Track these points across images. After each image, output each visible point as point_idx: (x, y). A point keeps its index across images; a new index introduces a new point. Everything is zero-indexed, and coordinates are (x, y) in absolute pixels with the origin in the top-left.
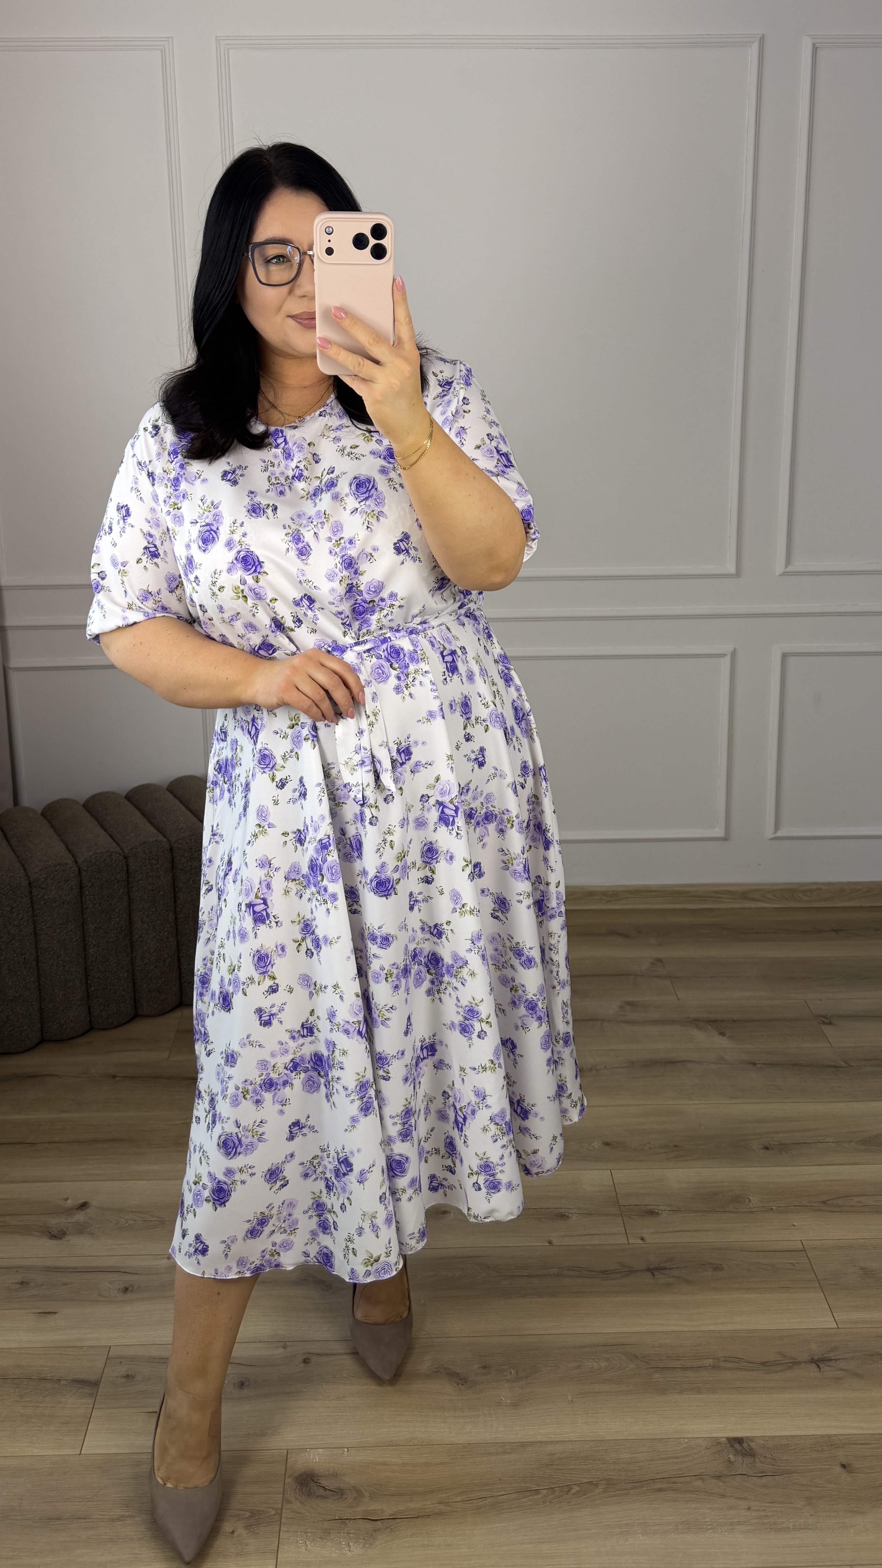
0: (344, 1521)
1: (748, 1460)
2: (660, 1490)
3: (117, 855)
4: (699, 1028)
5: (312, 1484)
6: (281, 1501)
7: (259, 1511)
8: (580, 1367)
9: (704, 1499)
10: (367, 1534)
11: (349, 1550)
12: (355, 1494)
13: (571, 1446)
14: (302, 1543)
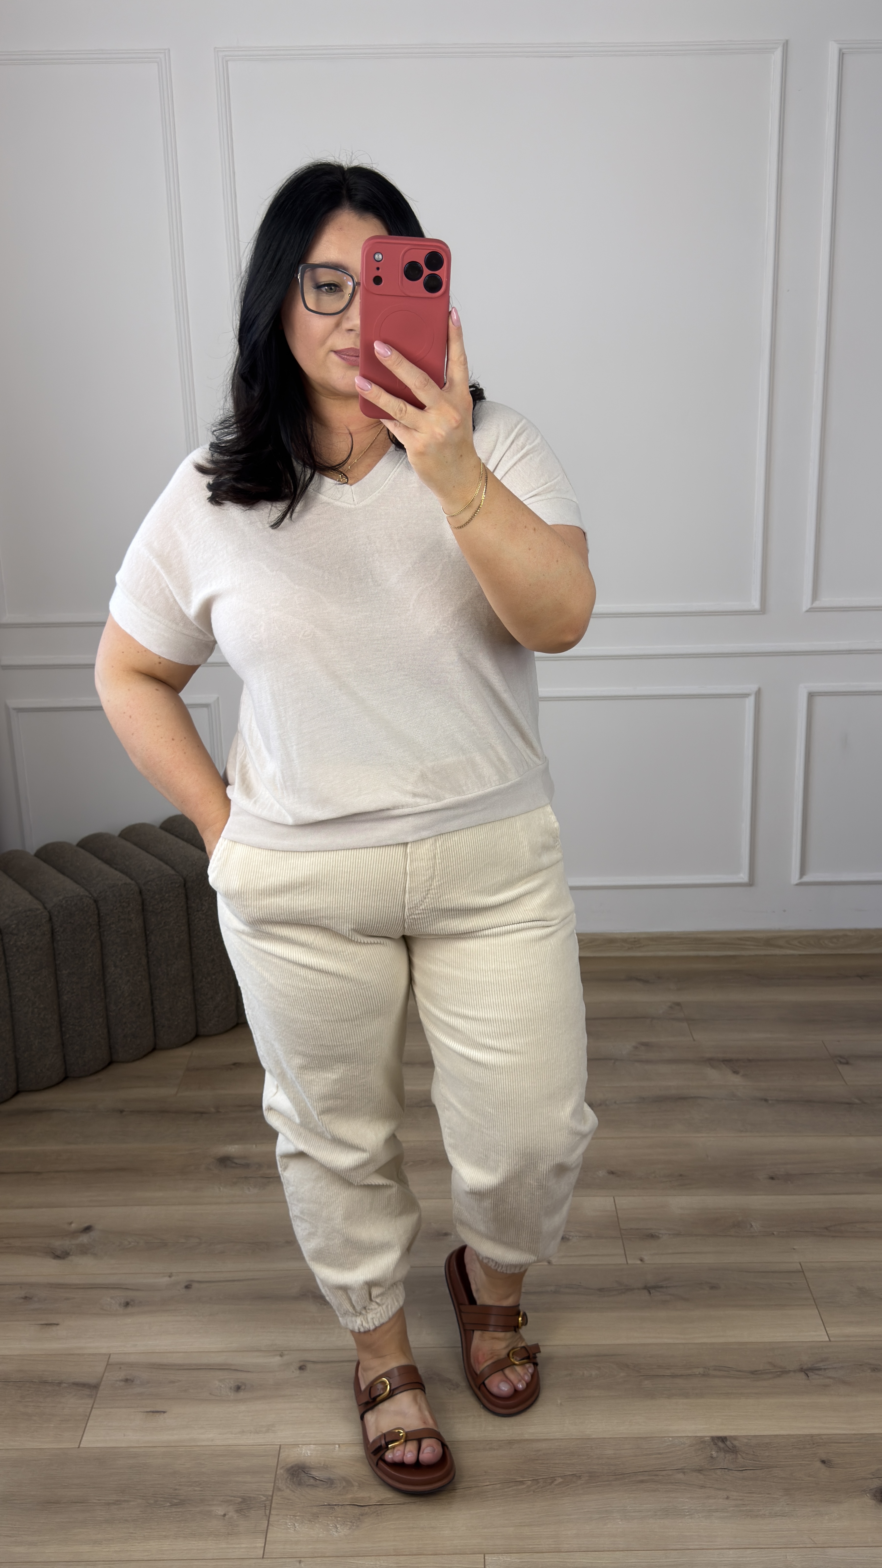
0: (332, 1506)
1: (730, 1456)
2: (642, 1481)
4: (713, 1067)
5: (303, 1475)
6: (272, 1489)
7: (250, 1497)
8: (570, 1375)
9: (685, 1489)
10: (354, 1517)
11: (337, 1532)
12: (344, 1484)
13: (557, 1444)
14: (291, 1525)
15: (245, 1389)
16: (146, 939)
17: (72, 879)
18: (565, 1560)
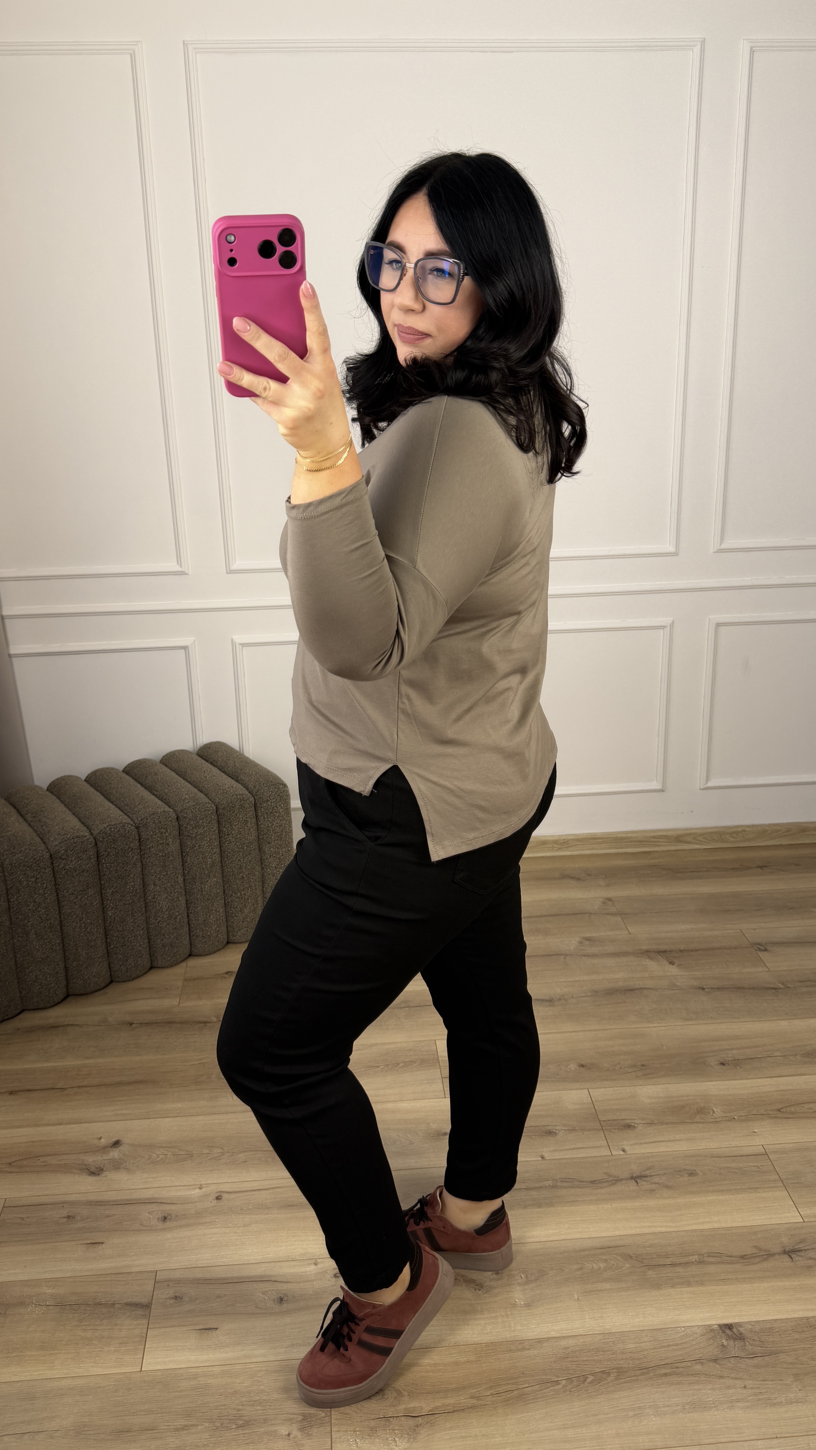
0: (388, 1419)
1: (738, 1344)
2: (666, 1375)
3: (130, 826)
4: (651, 959)
8: (581, 1268)
9: (705, 1381)
10: (410, 1429)
11: (396, 1445)
12: (395, 1394)
14: (353, 1441)
15: (287, 1300)
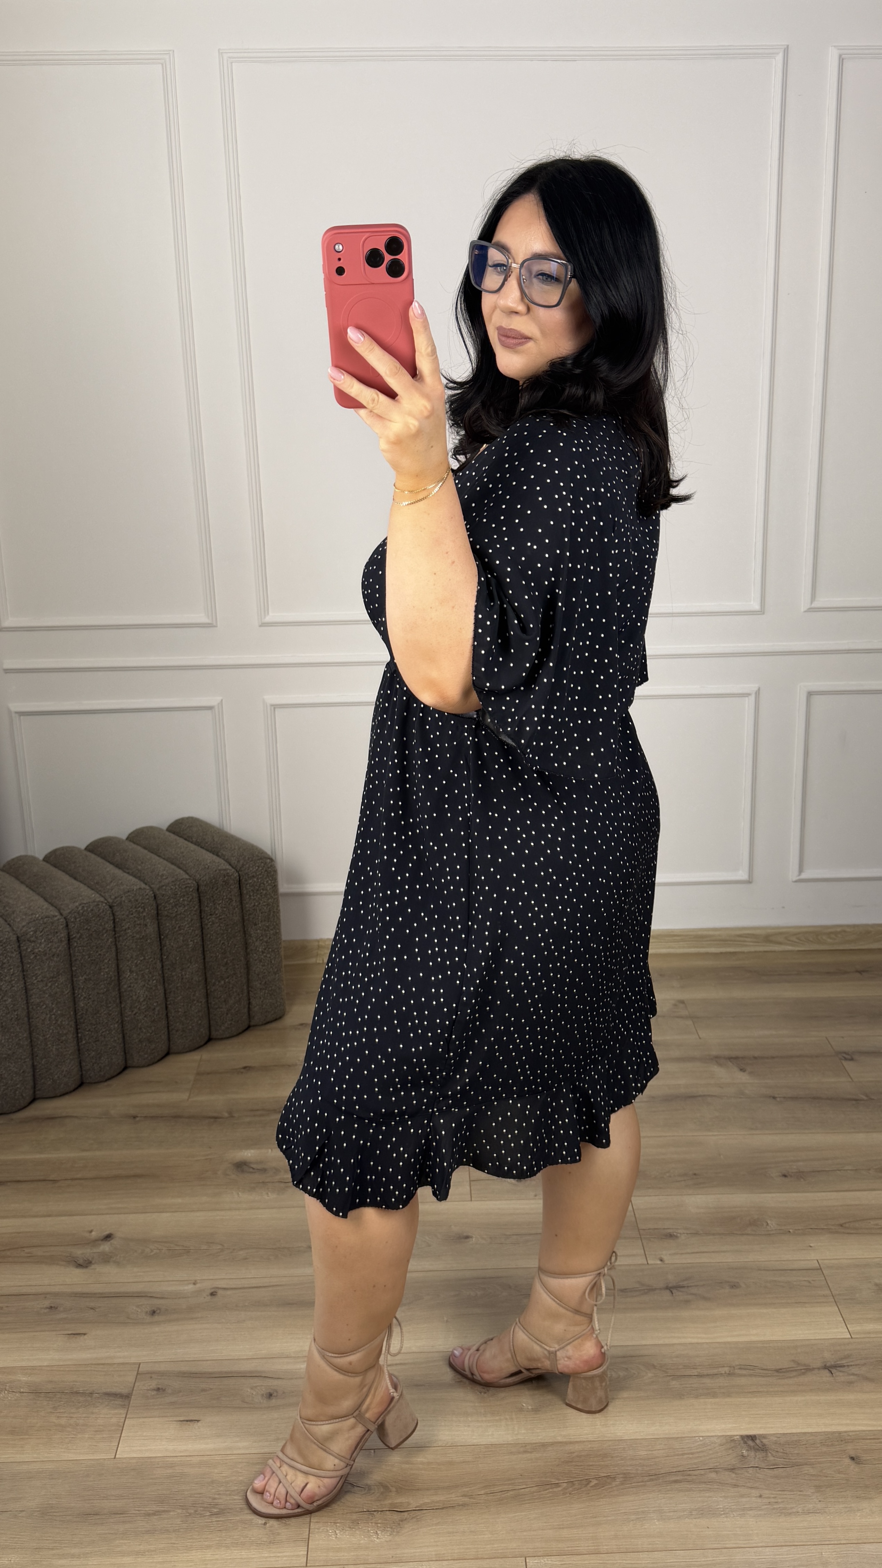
0: (372, 1512)
1: (760, 1455)
2: (676, 1482)
4: (720, 1065)
9: (717, 1488)
10: (394, 1523)
11: (378, 1538)
12: (382, 1490)
13: (590, 1446)
14: (332, 1532)
15: (277, 1396)
16: (161, 943)
17: (85, 884)
18: (605, 1562)
